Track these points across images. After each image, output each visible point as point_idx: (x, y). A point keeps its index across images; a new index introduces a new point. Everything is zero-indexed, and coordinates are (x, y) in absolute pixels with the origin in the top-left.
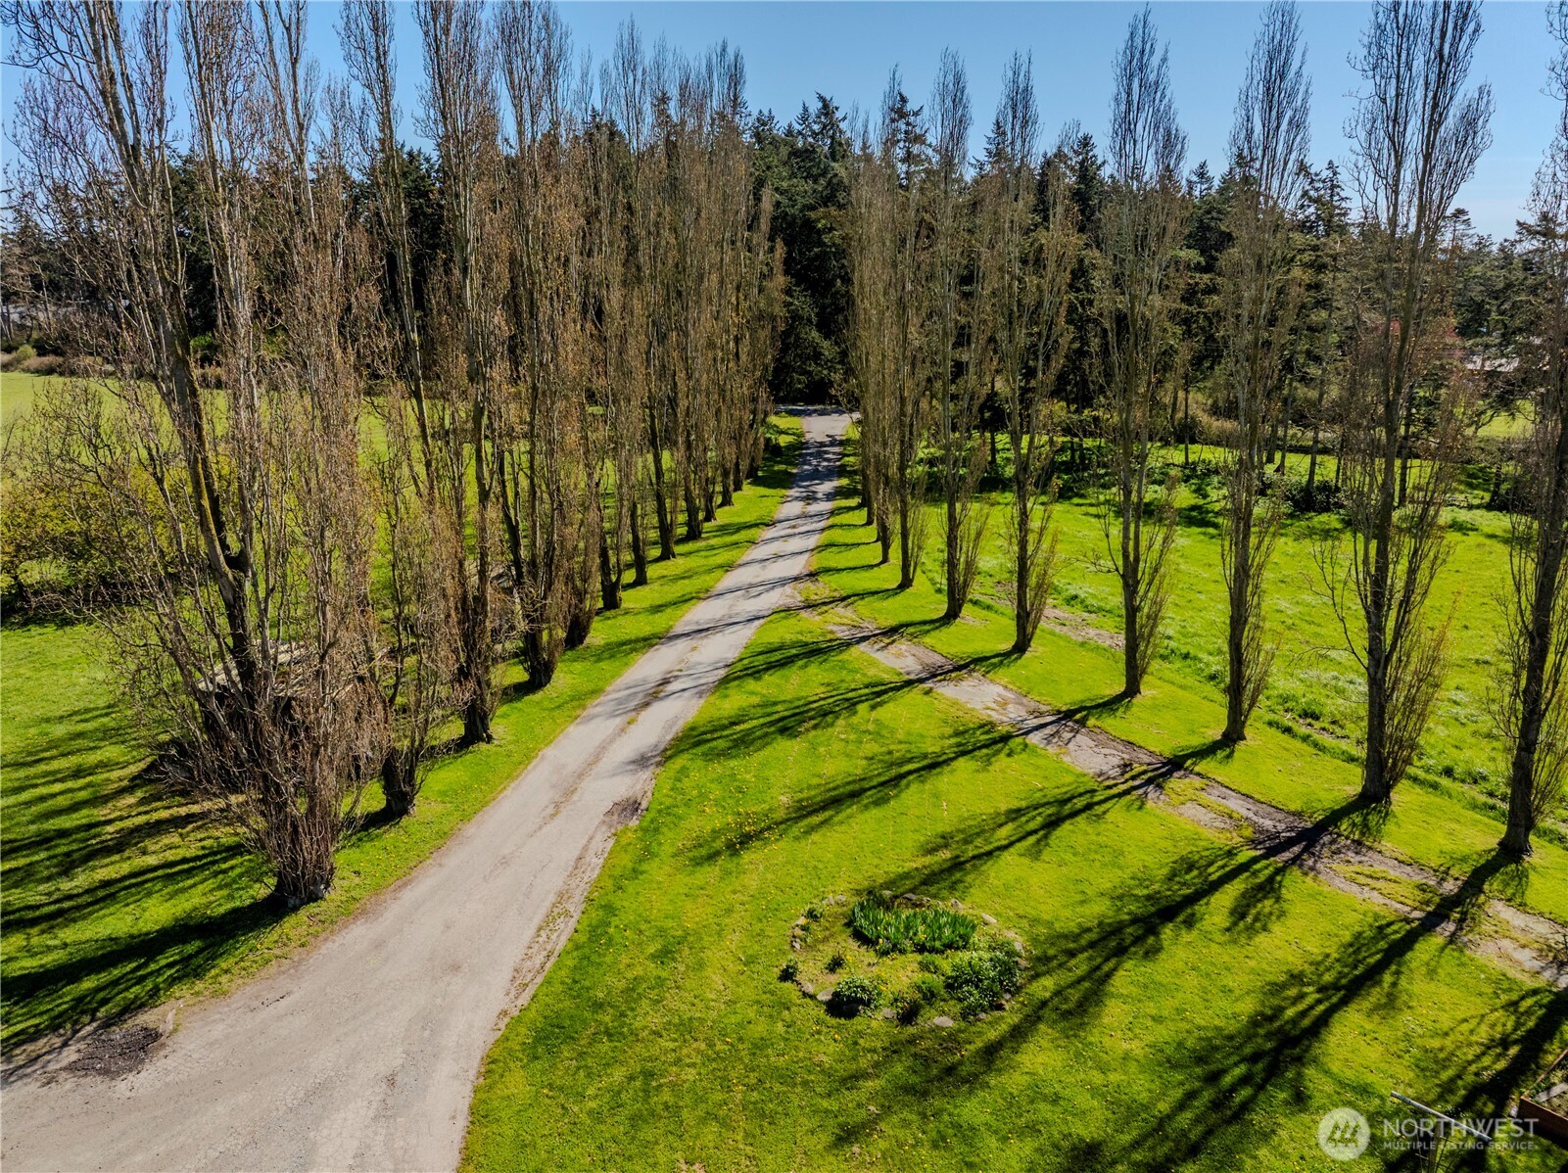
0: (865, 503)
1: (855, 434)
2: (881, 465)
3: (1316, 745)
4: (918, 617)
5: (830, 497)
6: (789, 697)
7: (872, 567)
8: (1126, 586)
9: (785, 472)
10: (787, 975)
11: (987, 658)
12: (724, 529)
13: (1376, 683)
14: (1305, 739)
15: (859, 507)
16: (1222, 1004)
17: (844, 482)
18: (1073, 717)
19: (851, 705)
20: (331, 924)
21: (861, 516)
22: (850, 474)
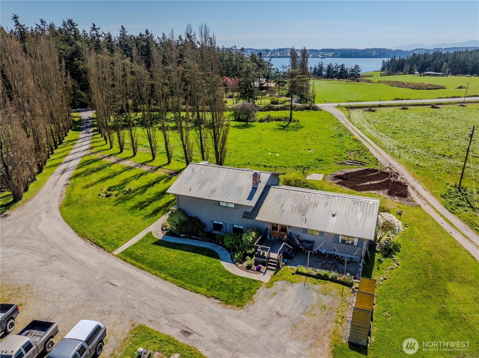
0: (100, 132)
1: (95, 116)
2: (102, 124)
3: (182, 162)
4: (114, 153)
5: (93, 132)
6: (91, 168)
7: (104, 145)
8: (149, 140)
9: (80, 127)
10: (99, 195)
11: (128, 157)
12: (69, 141)
13: (185, 149)
14: (181, 161)
15: (99, 133)
16: (159, 189)
17: (95, 128)
18: (143, 164)
19: (105, 167)
20: (24, 202)
21: (100, 135)
22: (96, 126)
